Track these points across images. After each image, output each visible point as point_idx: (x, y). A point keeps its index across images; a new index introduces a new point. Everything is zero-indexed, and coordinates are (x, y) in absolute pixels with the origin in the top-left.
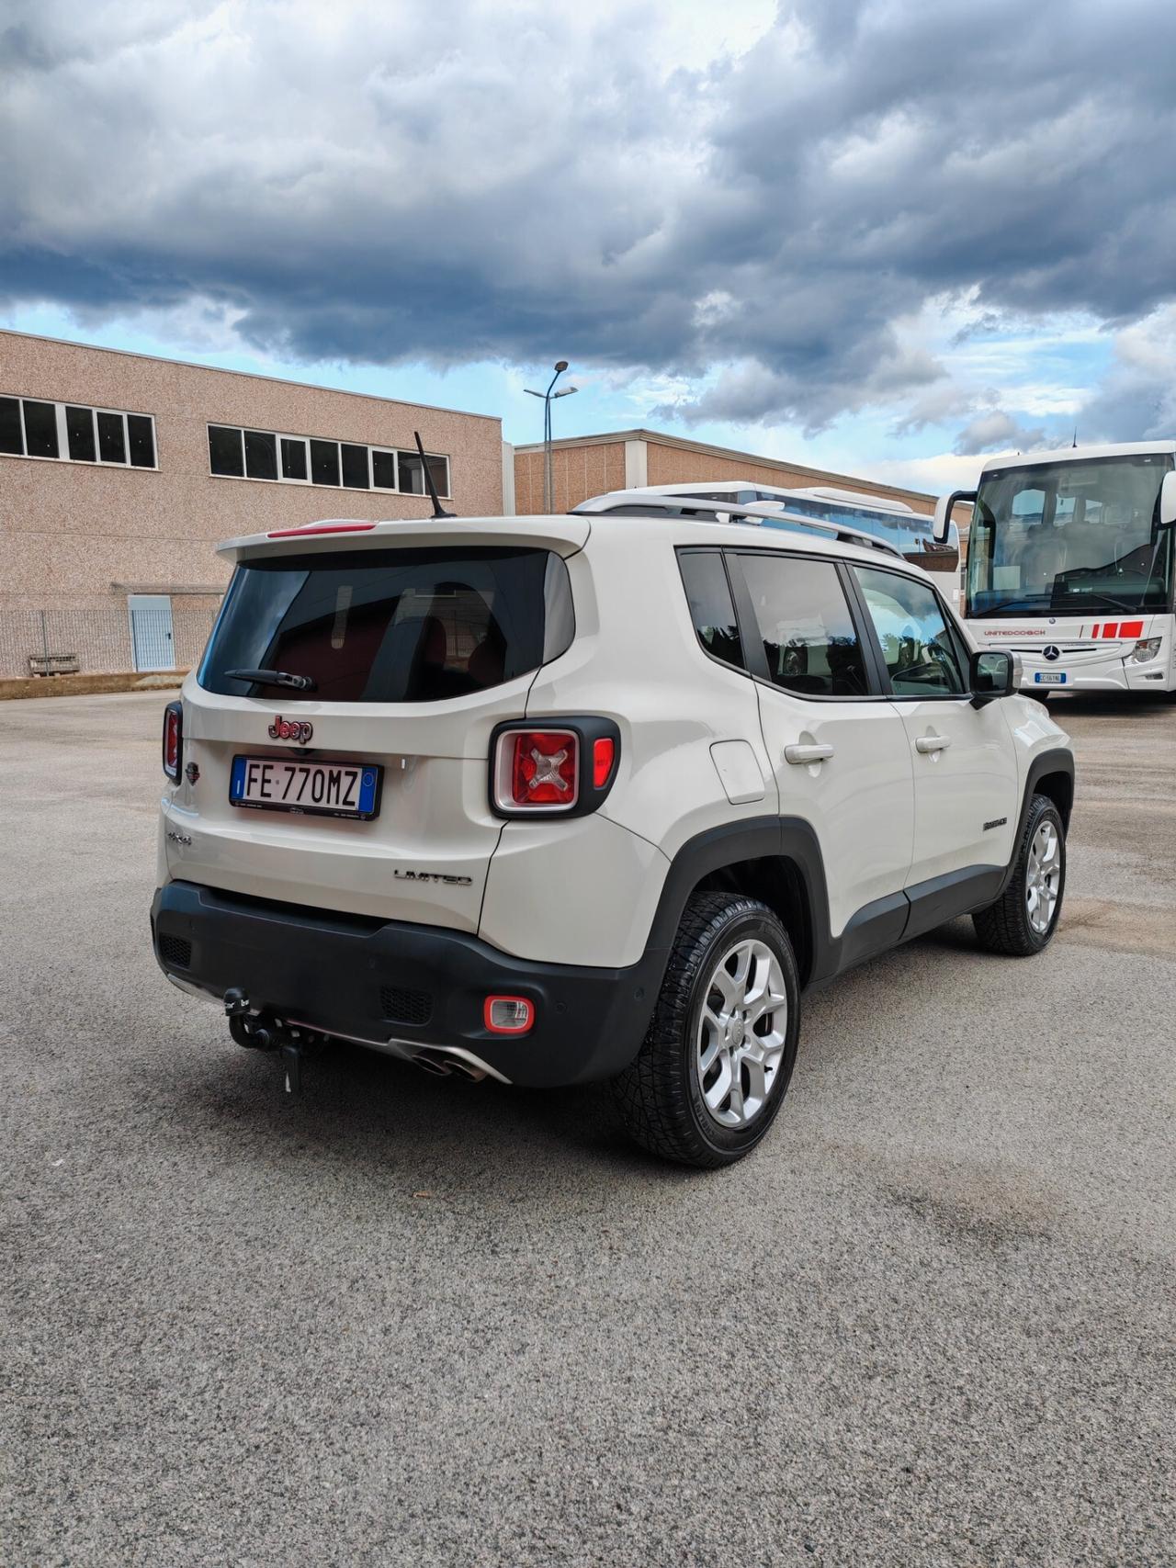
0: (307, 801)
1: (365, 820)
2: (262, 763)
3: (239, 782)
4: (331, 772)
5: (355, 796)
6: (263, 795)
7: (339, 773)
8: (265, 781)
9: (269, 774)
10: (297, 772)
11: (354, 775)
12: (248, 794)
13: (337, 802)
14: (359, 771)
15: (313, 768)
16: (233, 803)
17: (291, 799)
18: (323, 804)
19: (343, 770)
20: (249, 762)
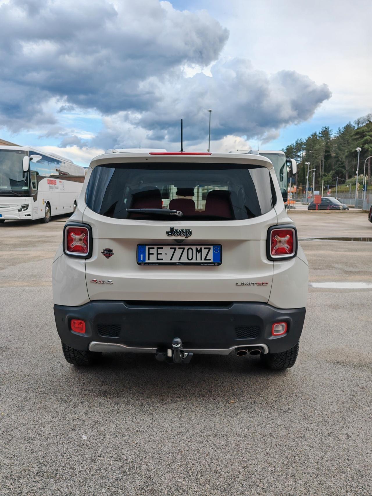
0: (184, 260)
1: (218, 265)
2: (156, 247)
3: (142, 255)
4: (197, 249)
5: (210, 256)
6: (158, 259)
7: (201, 249)
8: (158, 254)
9: (160, 251)
10: (177, 250)
11: (209, 249)
12: (149, 259)
13: (201, 259)
14: (212, 247)
15: (186, 248)
16: (139, 264)
17: (175, 260)
18: (194, 261)
19: (203, 247)
20: (147, 248)
